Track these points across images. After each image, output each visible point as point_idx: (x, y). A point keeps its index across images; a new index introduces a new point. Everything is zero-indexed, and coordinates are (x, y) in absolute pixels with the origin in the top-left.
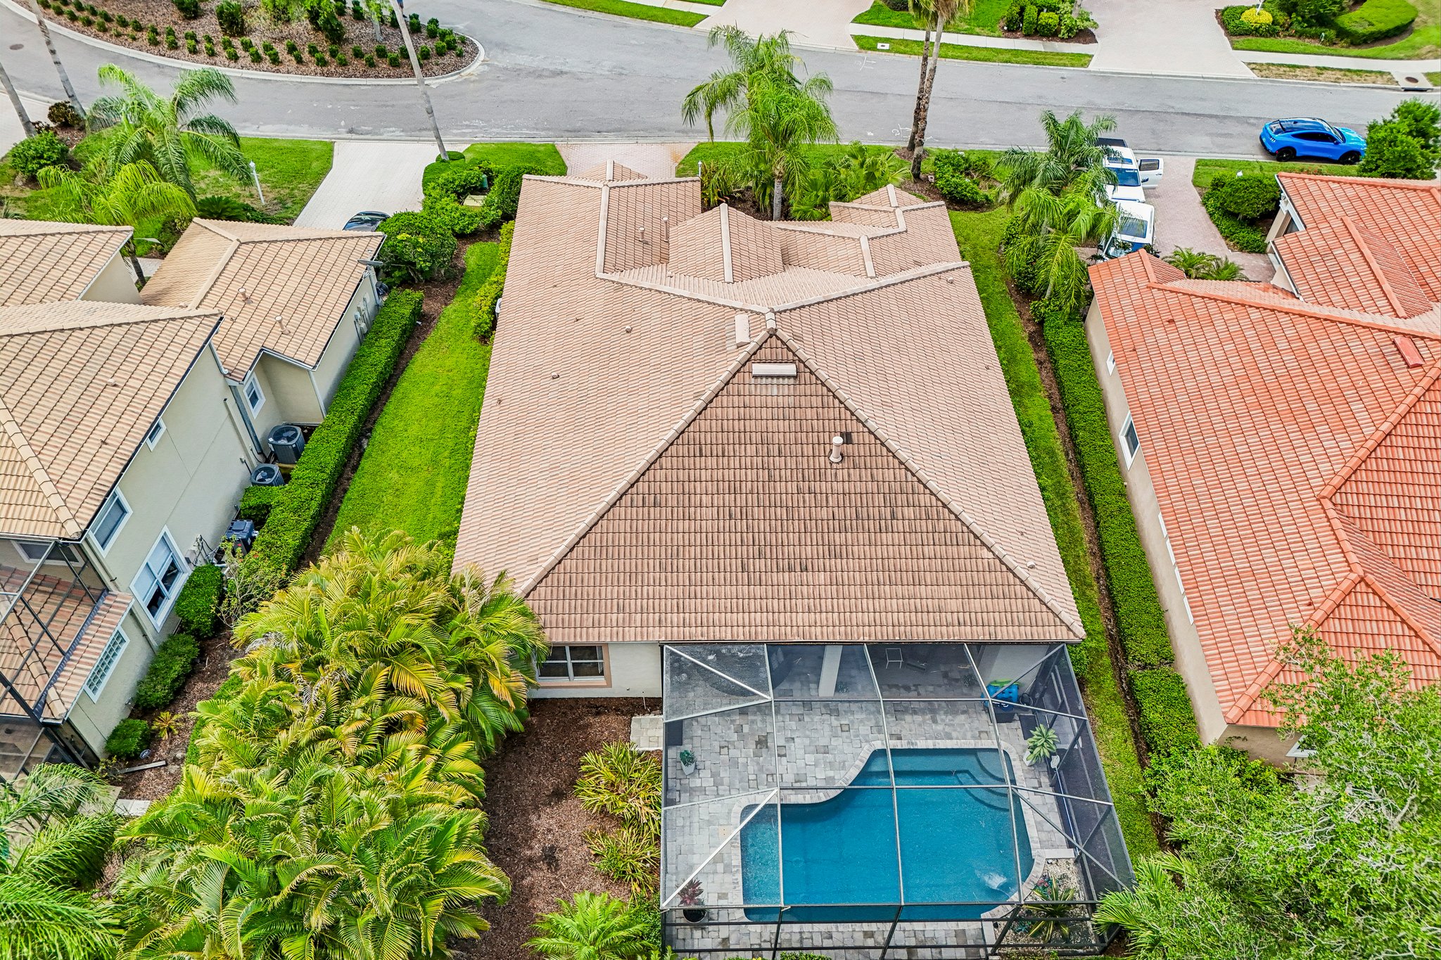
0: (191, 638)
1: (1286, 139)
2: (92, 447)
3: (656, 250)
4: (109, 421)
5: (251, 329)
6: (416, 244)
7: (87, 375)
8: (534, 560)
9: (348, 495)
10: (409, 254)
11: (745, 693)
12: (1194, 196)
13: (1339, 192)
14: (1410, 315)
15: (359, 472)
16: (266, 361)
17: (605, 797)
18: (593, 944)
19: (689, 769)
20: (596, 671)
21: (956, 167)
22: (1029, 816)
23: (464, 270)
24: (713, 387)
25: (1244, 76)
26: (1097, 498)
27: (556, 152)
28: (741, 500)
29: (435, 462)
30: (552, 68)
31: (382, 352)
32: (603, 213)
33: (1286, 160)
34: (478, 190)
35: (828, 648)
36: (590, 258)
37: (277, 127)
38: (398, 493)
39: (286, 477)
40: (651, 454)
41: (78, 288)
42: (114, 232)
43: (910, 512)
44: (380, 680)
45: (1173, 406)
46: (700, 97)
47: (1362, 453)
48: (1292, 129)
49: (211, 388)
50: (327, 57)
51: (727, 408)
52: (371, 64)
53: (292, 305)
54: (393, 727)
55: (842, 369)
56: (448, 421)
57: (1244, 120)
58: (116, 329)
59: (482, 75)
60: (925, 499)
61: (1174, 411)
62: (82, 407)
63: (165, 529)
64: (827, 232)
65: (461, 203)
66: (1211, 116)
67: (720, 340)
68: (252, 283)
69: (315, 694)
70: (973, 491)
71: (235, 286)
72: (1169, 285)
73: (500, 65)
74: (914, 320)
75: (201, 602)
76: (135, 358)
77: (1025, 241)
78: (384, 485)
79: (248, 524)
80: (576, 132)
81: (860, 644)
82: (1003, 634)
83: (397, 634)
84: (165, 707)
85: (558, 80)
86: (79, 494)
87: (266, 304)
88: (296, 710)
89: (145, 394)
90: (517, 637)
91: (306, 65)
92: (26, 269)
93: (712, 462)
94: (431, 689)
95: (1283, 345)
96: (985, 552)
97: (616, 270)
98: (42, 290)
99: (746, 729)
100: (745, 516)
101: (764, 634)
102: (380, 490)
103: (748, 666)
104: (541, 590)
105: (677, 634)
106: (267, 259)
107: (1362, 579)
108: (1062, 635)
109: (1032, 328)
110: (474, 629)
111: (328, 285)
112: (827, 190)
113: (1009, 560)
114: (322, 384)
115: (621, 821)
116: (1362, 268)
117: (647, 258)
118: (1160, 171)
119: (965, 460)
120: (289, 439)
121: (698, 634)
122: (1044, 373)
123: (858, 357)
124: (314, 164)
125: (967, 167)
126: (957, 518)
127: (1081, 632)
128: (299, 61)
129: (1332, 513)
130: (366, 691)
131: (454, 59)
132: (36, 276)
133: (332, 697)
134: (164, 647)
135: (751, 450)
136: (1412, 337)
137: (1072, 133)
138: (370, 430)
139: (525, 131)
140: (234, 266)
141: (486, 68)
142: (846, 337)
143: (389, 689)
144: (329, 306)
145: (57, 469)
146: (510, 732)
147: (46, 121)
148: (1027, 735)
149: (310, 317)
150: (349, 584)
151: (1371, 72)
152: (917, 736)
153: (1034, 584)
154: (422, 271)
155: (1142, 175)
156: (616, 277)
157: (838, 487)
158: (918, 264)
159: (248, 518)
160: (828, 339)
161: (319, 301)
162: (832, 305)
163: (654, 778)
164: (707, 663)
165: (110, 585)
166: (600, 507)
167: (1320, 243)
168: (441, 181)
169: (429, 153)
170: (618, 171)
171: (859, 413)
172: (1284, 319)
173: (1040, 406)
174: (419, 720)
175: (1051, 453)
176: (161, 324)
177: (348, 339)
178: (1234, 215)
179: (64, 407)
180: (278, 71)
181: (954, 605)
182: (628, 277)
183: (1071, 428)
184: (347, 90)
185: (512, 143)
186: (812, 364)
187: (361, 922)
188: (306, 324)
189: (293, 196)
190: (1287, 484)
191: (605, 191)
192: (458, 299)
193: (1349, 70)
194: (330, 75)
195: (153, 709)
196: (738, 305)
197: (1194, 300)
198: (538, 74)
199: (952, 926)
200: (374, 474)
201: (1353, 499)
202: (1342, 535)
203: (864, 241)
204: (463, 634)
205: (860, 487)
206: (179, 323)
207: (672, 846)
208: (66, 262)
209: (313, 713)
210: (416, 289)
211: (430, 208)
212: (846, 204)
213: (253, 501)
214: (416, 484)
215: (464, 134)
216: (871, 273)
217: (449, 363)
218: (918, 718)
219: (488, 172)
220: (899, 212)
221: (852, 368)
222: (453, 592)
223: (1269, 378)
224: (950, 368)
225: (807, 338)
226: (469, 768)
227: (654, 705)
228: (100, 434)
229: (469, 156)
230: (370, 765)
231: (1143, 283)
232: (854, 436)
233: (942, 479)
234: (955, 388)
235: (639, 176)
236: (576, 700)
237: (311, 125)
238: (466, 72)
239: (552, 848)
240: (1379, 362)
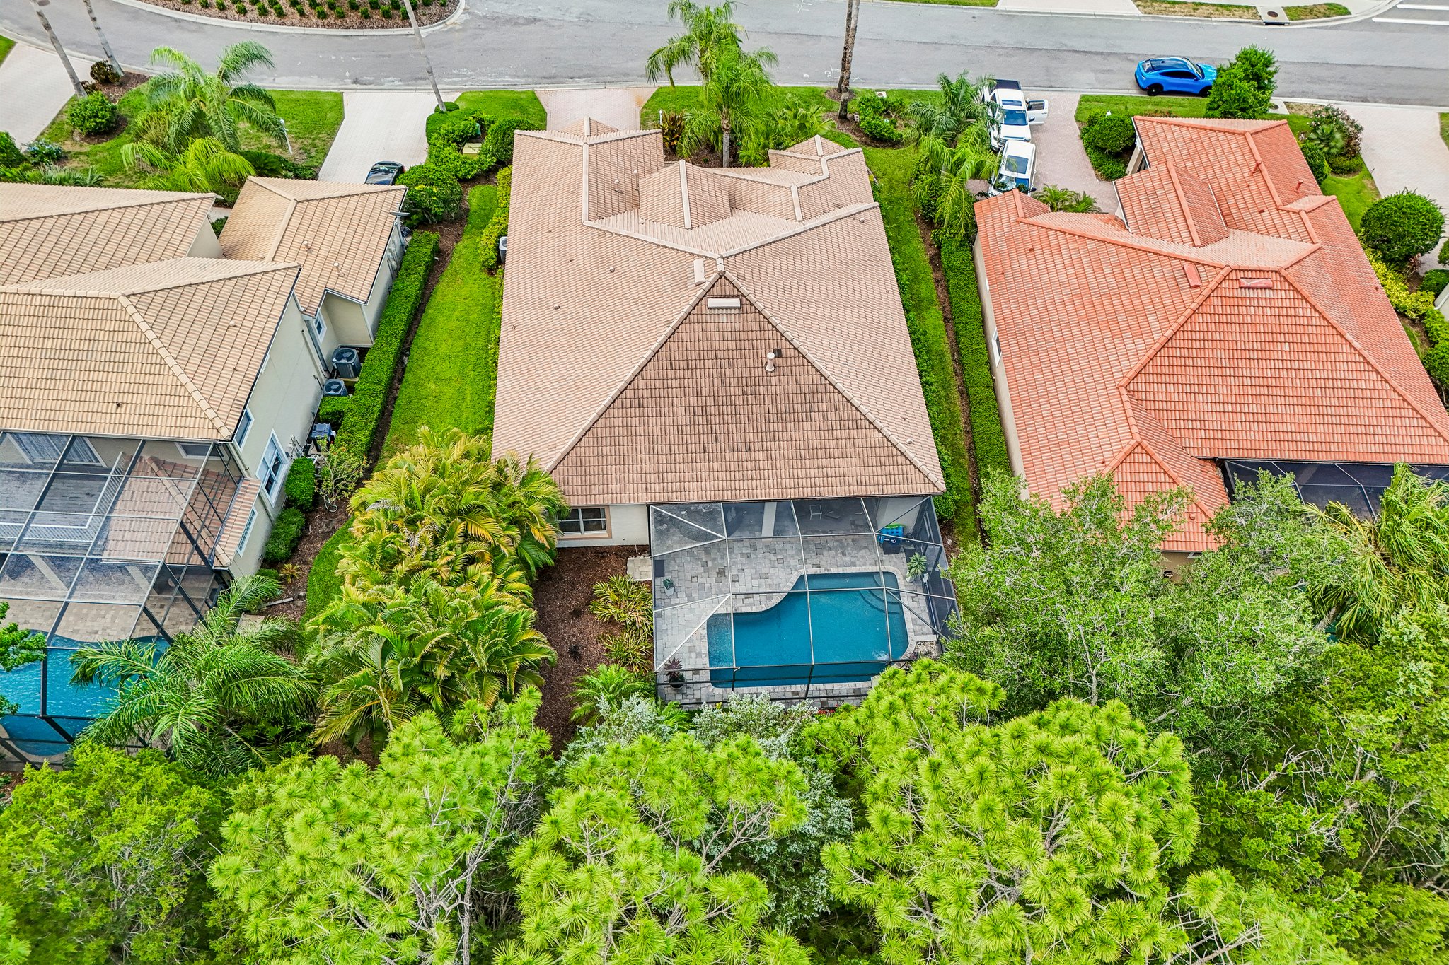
0: (297, 511)
1: (1155, 77)
2: (227, 373)
3: (629, 197)
4: (236, 353)
5: (316, 274)
6: (431, 194)
7: (214, 319)
8: (553, 448)
9: (398, 402)
10: (427, 202)
11: (707, 537)
12: (1074, 130)
13: (1178, 135)
14: (1205, 243)
15: (404, 383)
16: (329, 298)
17: (613, 610)
18: (613, 692)
19: (670, 592)
20: (599, 526)
21: (876, 110)
22: (908, 616)
23: (468, 210)
24: (679, 316)
25: (1130, 13)
26: (970, 390)
27: (536, 99)
28: (702, 401)
29: (463, 375)
30: (526, 15)
31: (412, 286)
32: (585, 169)
33: (1155, 94)
34: (473, 138)
35: (767, 505)
36: (577, 208)
37: (290, 79)
38: (437, 399)
39: (350, 389)
40: (635, 369)
41: (185, 247)
42: (202, 199)
43: (823, 406)
44: (460, 530)
45: (1026, 318)
46: (660, 59)
47: (1151, 353)
48: (1160, 68)
49: (294, 322)
50: (326, 9)
51: (690, 333)
52: (366, 16)
53: (343, 252)
54: (471, 560)
55: (774, 300)
56: (469, 340)
57: (1125, 57)
58: (228, 282)
59: (465, 23)
60: (834, 397)
61: (1027, 323)
62: (215, 343)
63: (273, 432)
64: (765, 181)
65: (460, 151)
66: (1097, 53)
67: (683, 278)
68: (310, 235)
69: (417, 540)
70: (870, 390)
71: (299, 239)
72: (1033, 220)
73: (481, 14)
74: (831, 256)
75: (303, 485)
76: (244, 305)
77: (927, 179)
78: (424, 393)
79: (327, 426)
80: (552, 79)
81: (788, 501)
82: (888, 491)
83: (468, 497)
84: (287, 560)
85: (532, 27)
86: (225, 409)
87: (324, 252)
88: (406, 551)
89: (257, 332)
90: (548, 500)
91: (308, 17)
92: (144, 233)
93: (679, 373)
94: (493, 536)
95: (1108, 270)
96: (877, 434)
97: (599, 218)
98: (159, 250)
99: (710, 564)
100: (705, 412)
101: (721, 496)
102: (422, 397)
103: (710, 518)
104: (560, 469)
105: (659, 498)
106: (319, 214)
107: (1139, 444)
108: (929, 489)
109: (933, 252)
110: (519, 496)
111: (368, 234)
112: (767, 138)
113: (894, 439)
114: (369, 315)
115: (625, 627)
116: (1175, 205)
117: (623, 206)
118: (1046, 110)
119: (866, 366)
120: (349, 359)
121: (674, 497)
122: (940, 289)
123: (787, 290)
124: (329, 115)
125: (887, 109)
126: (857, 410)
127: (943, 487)
128: (302, 13)
129: (1125, 398)
130: (450, 538)
131: (439, 9)
132: (153, 239)
133: (430, 541)
134: (280, 518)
135: (708, 364)
136: (1196, 264)
137: (962, 91)
138: (408, 349)
139: (507, 79)
140: (295, 221)
141: (468, 17)
142: (778, 274)
143: (466, 536)
144: (370, 251)
145: (208, 390)
146: (546, 565)
147: (91, 81)
148: (908, 561)
149: (358, 262)
150: (431, 466)
151: (1239, 7)
152: (832, 565)
153: (910, 454)
154: (436, 215)
155: (1030, 114)
156: (598, 224)
157: (772, 390)
158: (838, 206)
159: (326, 421)
160: (764, 277)
161: (363, 247)
162: (768, 249)
163: (645, 598)
164: (682, 516)
165: (245, 473)
166: (600, 409)
167: (1148, 184)
168: (442, 132)
169: (426, 103)
170: (594, 126)
171: (787, 334)
172: (1111, 249)
173: (933, 319)
174: (487, 556)
175: (941, 355)
176: (259, 277)
177: (385, 276)
178: (1101, 150)
179: (203, 344)
180: (284, 24)
181: (854, 471)
182: (608, 224)
183: (956, 334)
184: (346, 40)
185: (497, 91)
186: (752, 298)
187: (468, 676)
188: (355, 267)
189: (315, 146)
190: (1098, 377)
191: (585, 147)
192: (466, 236)
193: (1221, 6)
194: (330, 26)
195: (277, 562)
196: (696, 251)
197: (1051, 233)
198: (513, 21)
199: (852, 685)
200: (416, 385)
201: (1142, 387)
202: (1130, 413)
203: (794, 189)
204: (512, 499)
205: (788, 389)
206: (271, 275)
207: (659, 643)
208: (172, 226)
209: (419, 550)
210: (434, 231)
211: (435, 157)
212: (782, 152)
213: (329, 409)
214: (449, 392)
215: (455, 83)
216: (799, 217)
217: (464, 292)
218: (833, 553)
219: (480, 121)
220: (823, 160)
221: (782, 299)
222: (500, 472)
223: (1095, 296)
224: (858, 294)
225: (748, 276)
226: (522, 587)
227: (644, 550)
228: (231, 363)
229: (461, 104)
230: (459, 585)
231: (1013, 218)
232: (784, 352)
233: (847, 382)
234: (861, 310)
235: (612, 130)
236: (586, 548)
237: (320, 76)
238: (450, 20)
239: (576, 647)
240: (1171, 283)
